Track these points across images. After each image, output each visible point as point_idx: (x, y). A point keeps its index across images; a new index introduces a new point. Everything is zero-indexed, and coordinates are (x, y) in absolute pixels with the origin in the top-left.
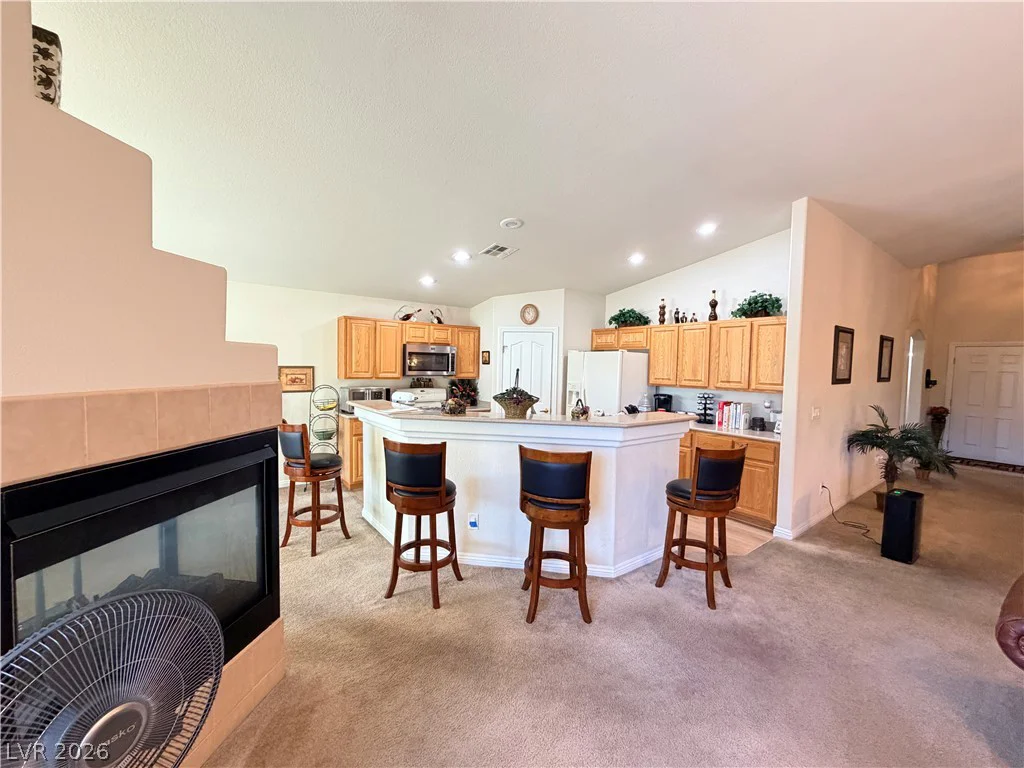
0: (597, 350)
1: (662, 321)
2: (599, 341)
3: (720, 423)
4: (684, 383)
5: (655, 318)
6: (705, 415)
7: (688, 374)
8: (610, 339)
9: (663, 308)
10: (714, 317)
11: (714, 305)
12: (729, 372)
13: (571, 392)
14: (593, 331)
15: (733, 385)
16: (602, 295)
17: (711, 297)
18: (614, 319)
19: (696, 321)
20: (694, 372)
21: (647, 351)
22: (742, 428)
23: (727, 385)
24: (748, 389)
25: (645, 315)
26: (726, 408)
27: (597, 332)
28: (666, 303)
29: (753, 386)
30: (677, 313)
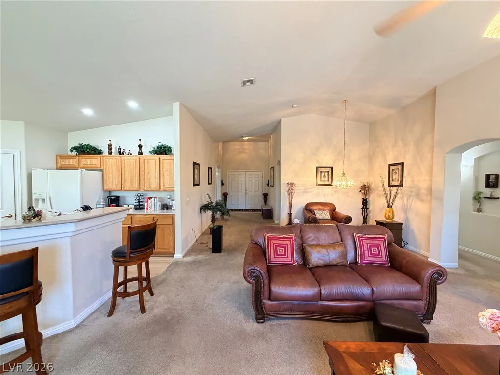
0: (61, 169)
1: (110, 153)
2: (63, 163)
3: (147, 209)
4: (126, 189)
5: (105, 151)
6: (139, 205)
7: (128, 184)
8: (72, 162)
9: (110, 145)
10: (141, 153)
11: (140, 147)
12: (150, 182)
13: (37, 200)
14: (57, 156)
15: (153, 189)
16: (64, 131)
17: (139, 142)
18: (75, 149)
19: (131, 154)
20: (132, 182)
21: (101, 171)
22: (158, 210)
23: (149, 189)
24: (159, 190)
25: (99, 149)
26: (149, 200)
27: (60, 157)
28: (112, 142)
29: (162, 189)
30: (120, 149)
